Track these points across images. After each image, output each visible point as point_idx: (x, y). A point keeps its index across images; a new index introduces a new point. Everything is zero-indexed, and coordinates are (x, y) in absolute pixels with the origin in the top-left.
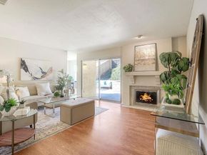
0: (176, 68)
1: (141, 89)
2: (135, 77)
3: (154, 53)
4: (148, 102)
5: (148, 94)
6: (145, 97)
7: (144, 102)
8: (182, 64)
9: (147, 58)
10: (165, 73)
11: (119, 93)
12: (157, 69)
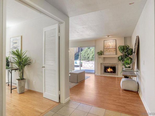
0: (126, 54)
1: (107, 65)
2: (104, 58)
3: (115, 45)
4: (111, 72)
5: (111, 68)
6: (109, 70)
7: (108, 72)
8: (129, 52)
9: (111, 47)
10: (121, 56)
11: (94, 69)
12: (116, 54)
